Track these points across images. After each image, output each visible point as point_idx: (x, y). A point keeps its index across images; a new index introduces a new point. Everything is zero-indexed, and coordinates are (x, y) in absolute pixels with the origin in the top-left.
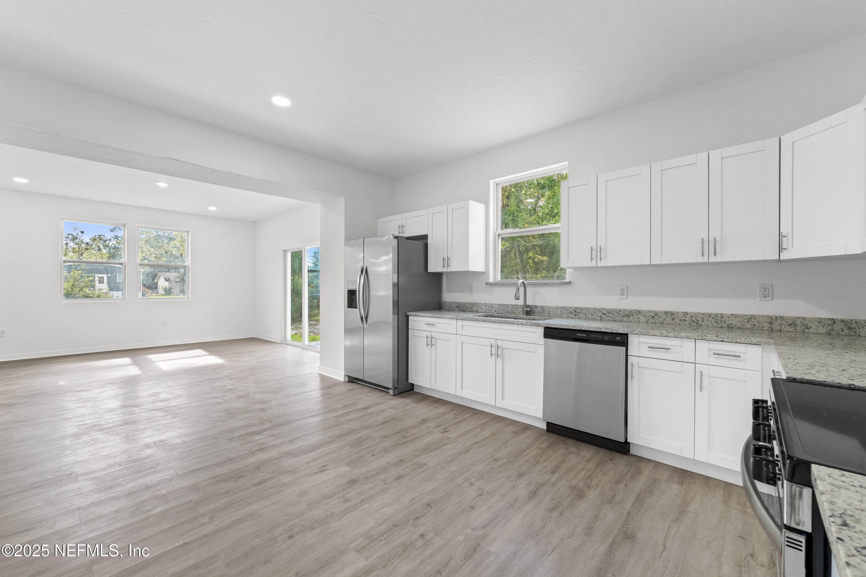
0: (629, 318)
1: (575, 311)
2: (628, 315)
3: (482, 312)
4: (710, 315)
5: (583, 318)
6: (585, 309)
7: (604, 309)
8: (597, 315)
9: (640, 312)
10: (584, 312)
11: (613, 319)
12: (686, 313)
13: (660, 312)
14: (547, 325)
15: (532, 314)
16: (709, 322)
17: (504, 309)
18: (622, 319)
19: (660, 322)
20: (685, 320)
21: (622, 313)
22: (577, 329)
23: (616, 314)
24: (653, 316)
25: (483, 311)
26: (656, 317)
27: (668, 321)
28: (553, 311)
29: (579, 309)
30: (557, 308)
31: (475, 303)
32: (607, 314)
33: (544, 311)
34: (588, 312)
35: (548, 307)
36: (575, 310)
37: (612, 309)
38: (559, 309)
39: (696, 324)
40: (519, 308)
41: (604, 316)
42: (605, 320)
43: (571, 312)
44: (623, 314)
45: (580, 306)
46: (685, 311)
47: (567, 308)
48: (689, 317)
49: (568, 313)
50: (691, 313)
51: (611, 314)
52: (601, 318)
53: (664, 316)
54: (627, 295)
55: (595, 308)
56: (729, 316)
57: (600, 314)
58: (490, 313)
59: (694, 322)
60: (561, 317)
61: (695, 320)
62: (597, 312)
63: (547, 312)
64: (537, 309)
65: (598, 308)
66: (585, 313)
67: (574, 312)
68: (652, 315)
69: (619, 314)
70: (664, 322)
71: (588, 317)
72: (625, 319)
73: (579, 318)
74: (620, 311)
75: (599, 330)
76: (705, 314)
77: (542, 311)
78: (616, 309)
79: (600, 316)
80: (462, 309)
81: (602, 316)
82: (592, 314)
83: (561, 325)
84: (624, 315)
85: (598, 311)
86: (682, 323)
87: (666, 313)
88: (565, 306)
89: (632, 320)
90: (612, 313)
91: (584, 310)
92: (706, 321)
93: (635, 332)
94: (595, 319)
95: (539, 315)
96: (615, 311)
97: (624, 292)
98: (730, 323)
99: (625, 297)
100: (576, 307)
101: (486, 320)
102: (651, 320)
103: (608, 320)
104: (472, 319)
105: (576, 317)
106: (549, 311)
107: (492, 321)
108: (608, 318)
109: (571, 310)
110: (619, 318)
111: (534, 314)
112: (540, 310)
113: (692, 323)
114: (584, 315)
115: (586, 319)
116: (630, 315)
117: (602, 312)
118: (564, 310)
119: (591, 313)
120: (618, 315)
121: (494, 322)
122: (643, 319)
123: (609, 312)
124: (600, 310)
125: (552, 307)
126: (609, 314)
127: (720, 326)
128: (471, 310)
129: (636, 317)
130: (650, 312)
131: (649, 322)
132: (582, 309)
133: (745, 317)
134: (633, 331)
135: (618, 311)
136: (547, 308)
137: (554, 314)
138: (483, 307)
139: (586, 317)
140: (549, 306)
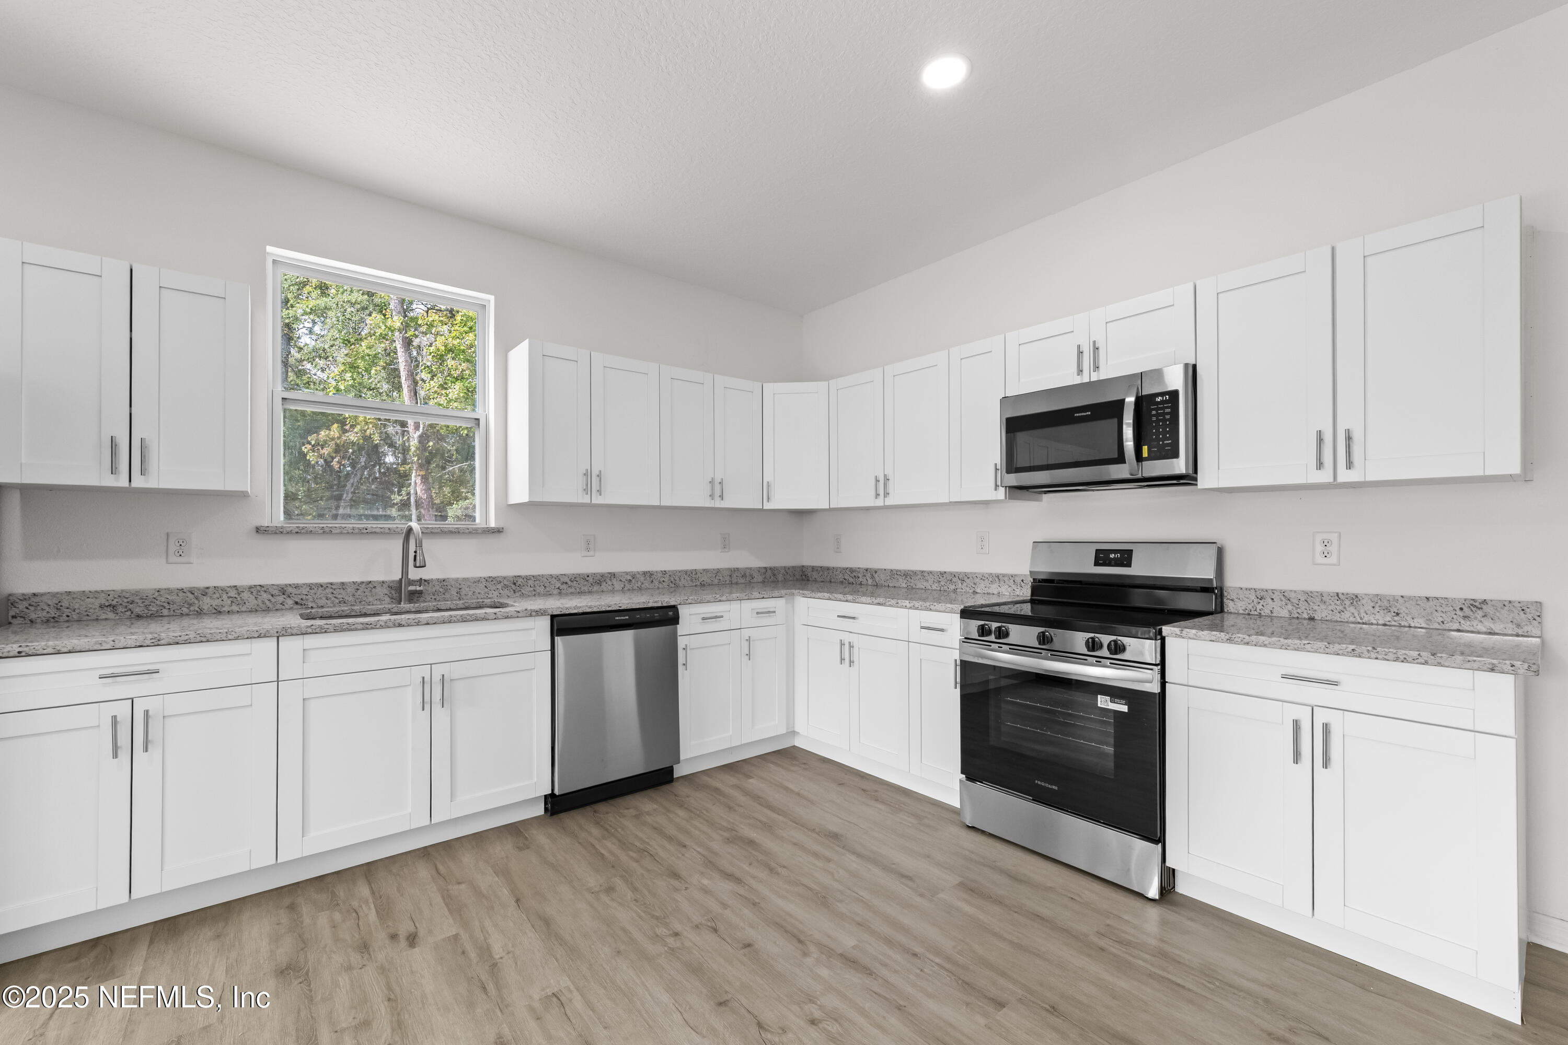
0: (601, 585)
1: (515, 584)
2: (599, 582)
3: (242, 612)
4: (686, 572)
5: (530, 594)
6: (532, 578)
7: (565, 575)
8: (553, 586)
9: (614, 575)
10: (531, 583)
11: (578, 590)
12: (665, 571)
13: (638, 573)
14: (561, 611)
15: (415, 600)
16: (685, 581)
17: (330, 596)
18: (590, 589)
19: (638, 587)
20: (664, 581)
21: (590, 579)
22: (613, 609)
23: (582, 582)
24: (630, 580)
25: (244, 609)
26: (633, 581)
27: (647, 585)
28: (469, 587)
29: (521, 580)
30: (478, 581)
31: (208, 588)
32: (569, 583)
33: (446, 590)
34: (538, 582)
35: (457, 580)
36: (515, 582)
37: (577, 574)
38: (482, 582)
39: (673, 586)
40: (379, 590)
41: (564, 586)
42: (567, 594)
43: (506, 586)
44: (592, 580)
45: (523, 573)
46: (663, 570)
47: (498, 580)
48: (668, 576)
49: (500, 588)
50: (669, 571)
51: (575, 582)
52: (559, 591)
53: (642, 579)
54: (595, 551)
55: (551, 575)
56: (702, 572)
57: (558, 585)
58: (328, 607)
59: (672, 582)
60: (485, 597)
61: (673, 580)
62: (554, 581)
63: (454, 592)
64: (430, 586)
65: (556, 575)
66: (532, 586)
67: (513, 586)
68: (629, 578)
69: (587, 581)
70: (642, 586)
71: (538, 591)
72: (596, 588)
73: (523, 595)
74: (588, 576)
75: (645, 606)
76: (682, 571)
77: (441, 590)
78: (583, 574)
79: (559, 588)
80: (138, 610)
81: (562, 587)
82: (546, 585)
83: (587, 606)
84: (594, 582)
85: (555, 578)
86: (661, 586)
87: (645, 573)
88: (493, 575)
89: (605, 589)
90: (577, 581)
91: (530, 579)
92: (682, 580)
93: (689, 601)
94: (550, 594)
95: (435, 599)
96: (581, 576)
97: (589, 546)
98: (702, 580)
99: (591, 553)
100: (515, 576)
101: (403, 623)
102: (628, 586)
103: (572, 593)
104: (353, 627)
105: (517, 594)
106: (460, 589)
107: (426, 622)
108: (572, 590)
109: (506, 582)
110: (586, 589)
111: (421, 599)
112: (437, 588)
113: (671, 583)
114: (532, 589)
115: (535, 594)
116: (601, 581)
117: (562, 580)
118: (493, 583)
119: (543, 584)
120: (586, 583)
121: (428, 624)
122: (618, 586)
123: (572, 580)
124: (557, 578)
125: (465, 579)
126: (572, 584)
127: (694, 584)
128: (185, 610)
129: (610, 583)
130: (627, 573)
131: (626, 589)
132: (527, 578)
133: (714, 572)
134: (687, 600)
135: (586, 577)
136: (454, 582)
137: (470, 593)
138: (246, 595)
139: (534, 593)
140: (458, 578)
